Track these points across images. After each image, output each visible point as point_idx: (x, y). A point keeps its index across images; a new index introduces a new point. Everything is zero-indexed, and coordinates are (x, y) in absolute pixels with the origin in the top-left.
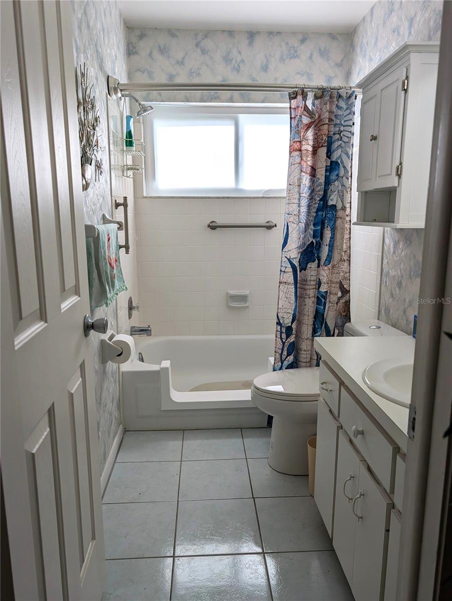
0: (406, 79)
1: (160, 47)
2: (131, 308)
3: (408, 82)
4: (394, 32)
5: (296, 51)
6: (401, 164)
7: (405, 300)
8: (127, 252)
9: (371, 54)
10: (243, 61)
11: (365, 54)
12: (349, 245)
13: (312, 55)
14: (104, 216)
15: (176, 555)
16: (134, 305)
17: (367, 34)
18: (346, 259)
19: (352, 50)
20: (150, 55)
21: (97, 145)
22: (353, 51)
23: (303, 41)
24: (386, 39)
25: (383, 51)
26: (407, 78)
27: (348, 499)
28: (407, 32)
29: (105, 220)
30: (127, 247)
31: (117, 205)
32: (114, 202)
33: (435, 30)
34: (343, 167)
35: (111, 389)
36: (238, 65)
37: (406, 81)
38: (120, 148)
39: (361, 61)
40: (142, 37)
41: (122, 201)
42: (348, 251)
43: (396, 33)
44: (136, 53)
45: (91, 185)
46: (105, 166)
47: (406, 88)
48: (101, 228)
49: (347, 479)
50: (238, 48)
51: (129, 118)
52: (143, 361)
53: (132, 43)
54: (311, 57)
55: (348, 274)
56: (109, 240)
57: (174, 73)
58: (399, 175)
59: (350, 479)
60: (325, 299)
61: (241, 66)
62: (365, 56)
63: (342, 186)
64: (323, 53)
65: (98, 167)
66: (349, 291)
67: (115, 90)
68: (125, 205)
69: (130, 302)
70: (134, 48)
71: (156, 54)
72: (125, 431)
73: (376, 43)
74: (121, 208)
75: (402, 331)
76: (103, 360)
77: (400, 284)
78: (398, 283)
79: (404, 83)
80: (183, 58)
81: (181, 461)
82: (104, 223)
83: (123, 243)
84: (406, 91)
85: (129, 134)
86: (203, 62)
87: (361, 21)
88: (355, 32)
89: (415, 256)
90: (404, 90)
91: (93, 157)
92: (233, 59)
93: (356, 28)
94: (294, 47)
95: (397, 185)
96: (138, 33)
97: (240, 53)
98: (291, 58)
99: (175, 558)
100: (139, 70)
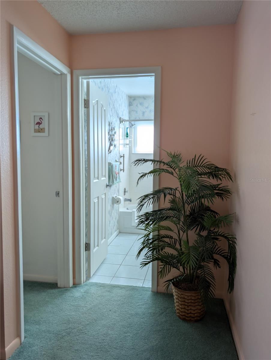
1: (140, 103)
2: (125, 192)
8: (123, 172)
14: (116, 160)
16: (126, 191)
20: (137, 105)
21: (115, 140)
29: (116, 161)
30: (123, 170)
31: (121, 157)
32: (120, 156)
35: (115, 215)
38: (124, 138)
40: (134, 100)
41: (123, 156)
44: (132, 105)
45: (112, 151)
46: (117, 145)
48: (114, 163)
51: (127, 128)
52: (128, 210)
53: (131, 102)
56: (116, 167)
57: (145, 111)
65: (115, 146)
67: (122, 122)
68: (124, 157)
69: (125, 189)
70: (132, 103)
71: (139, 105)
72: (120, 232)
74: (122, 158)
76: (113, 204)
82: (116, 162)
83: (122, 169)
85: (127, 134)
91: (113, 143)
96: (133, 99)
100: (133, 111)
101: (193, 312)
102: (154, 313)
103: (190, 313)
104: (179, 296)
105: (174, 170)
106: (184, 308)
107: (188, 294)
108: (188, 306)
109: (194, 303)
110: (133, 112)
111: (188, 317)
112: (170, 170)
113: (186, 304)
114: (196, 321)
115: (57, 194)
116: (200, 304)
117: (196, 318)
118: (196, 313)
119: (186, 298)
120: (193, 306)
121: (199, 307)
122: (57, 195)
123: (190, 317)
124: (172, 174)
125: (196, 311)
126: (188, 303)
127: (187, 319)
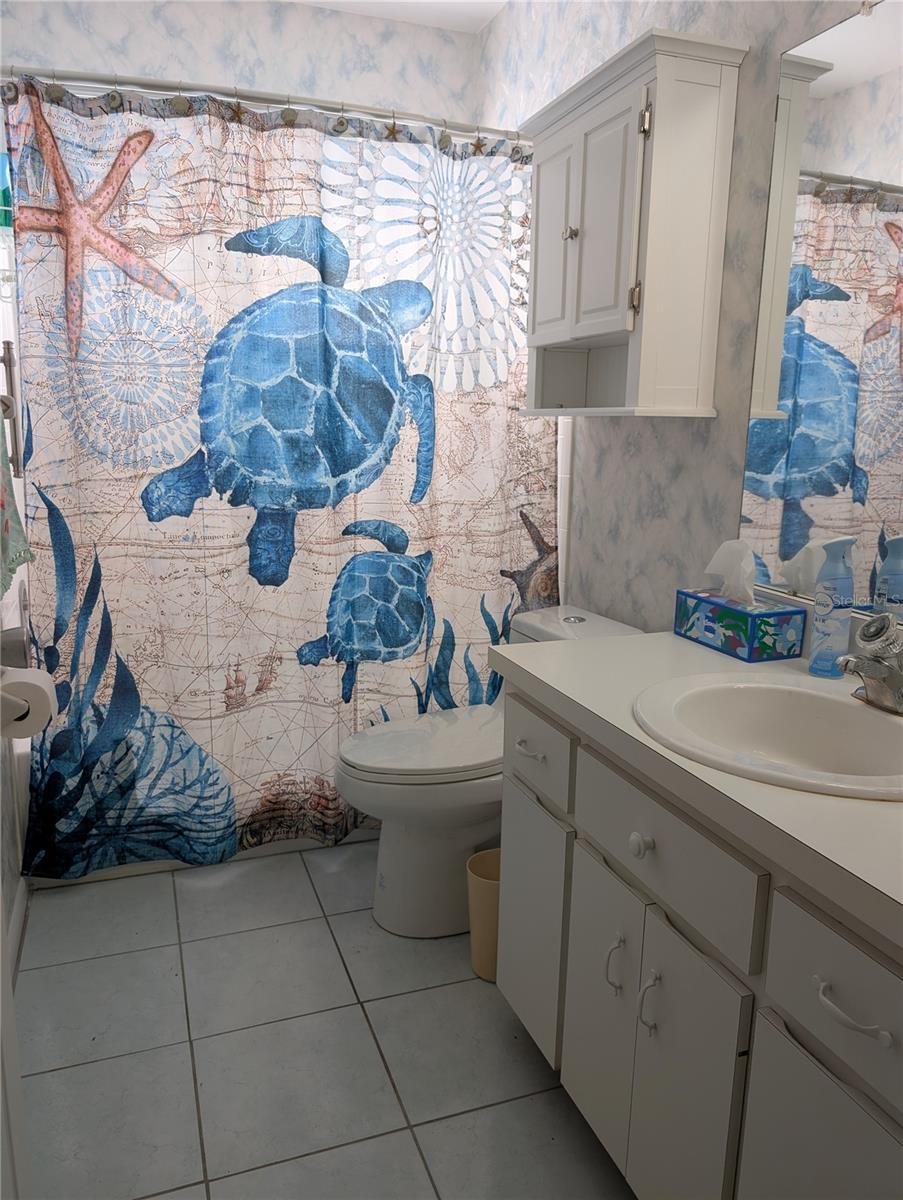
0: (647, 110)
3: (650, 116)
4: (585, 28)
5: (372, 57)
6: (639, 284)
7: (628, 563)
9: (531, 75)
10: (260, 63)
11: (516, 76)
12: (553, 456)
13: (404, 69)
15: (209, 1178)
17: (518, 34)
18: (547, 486)
19: (483, 69)
22: (487, 69)
23: (386, 36)
24: (567, 43)
25: (560, 69)
26: (649, 106)
27: (613, 989)
28: (616, 28)
33: (684, 23)
34: (492, 300)
36: (250, 69)
37: (647, 114)
39: (507, 93)
42: (553, 469)
43: (590, 30)
47: (646, 127)
49: (613, 947)
50: (248, 34)
54: (402, 73)
55: (552, 514)
58: (636, 308)
59: (619, 947)
60: (419, 572)
61: (257, 72)
62: (515, 79)
63: (492, 339)
64: (427, 68)
66: (557, 548)
68: (8, 361)
72: (32, 890)
73: (541, 52)
75: (623, 622)
77: (614, 533)
78: (610, 531)
79: (642, 117)
80: (124, 40)
81: (180, 944)
84: (646, 133)
86: (172, 55)
87: (504, 8)
88: (490, 32)
89: (649, 477)
90: (644, 131)
92: (238, 56)
93: (491, 22)
94: (367, 46)
95: (631, 329)
97: (253, 44)
98: (363, 69)
99: (211, 1183)
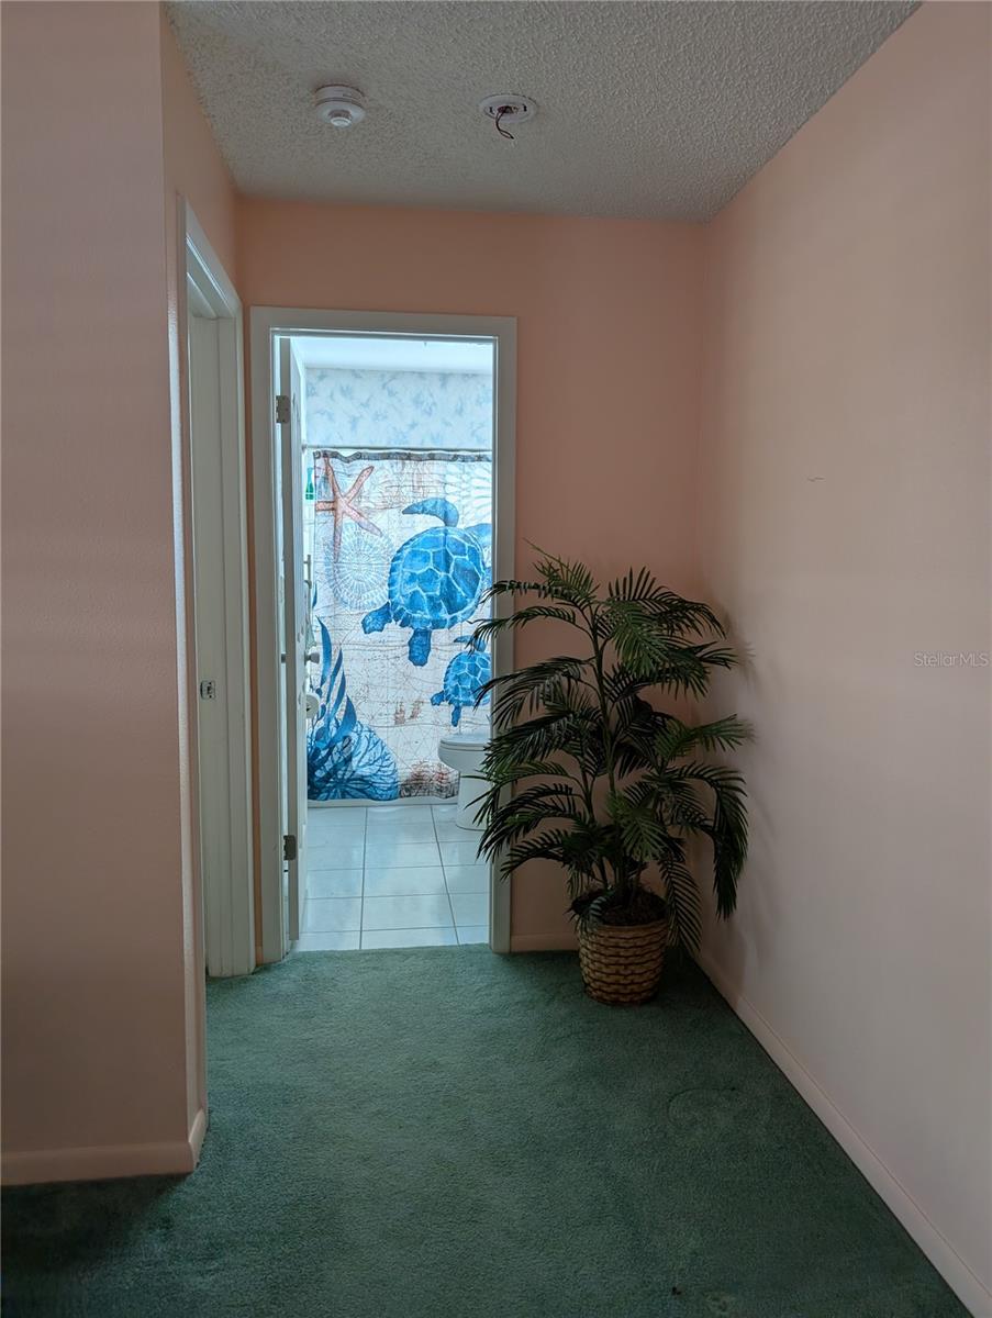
1: (342, 388)
20: (331, 396)
40: (322, 377)
41: (306, 559)
50: (429, 390)
51: (310, 470)
53: (311, 384)
57: (358, 415)
68: (309, 564)
71: (338, 395)
74: (306, 566)
85: (311, 488)
96: (318, 373)
97: (431, 395)
100: (318, 412)
101: (637, 979)
102: (531, 1002)
103: (632, 983)
104: (602, 943)
105: (582, 611)
106: (617, 973)
107: (626, 935)
108: (626, 966)
109: (642, 956)
110: (319, 415)
111: (624, 995)
112: (568, 609)
113: (622, 961)
114: (646, 1002)
115: (205, 688)
116: (654, 957)
117: (644, 994)
118: (645, 982)
119: (621, 945)
120: (637, 964)
121: (651, 965)
122: (205, 692)
123: (632, 992)
124: (572, 620)
125: (645, 977)
126: (627, 957)
127: (622, 999)
